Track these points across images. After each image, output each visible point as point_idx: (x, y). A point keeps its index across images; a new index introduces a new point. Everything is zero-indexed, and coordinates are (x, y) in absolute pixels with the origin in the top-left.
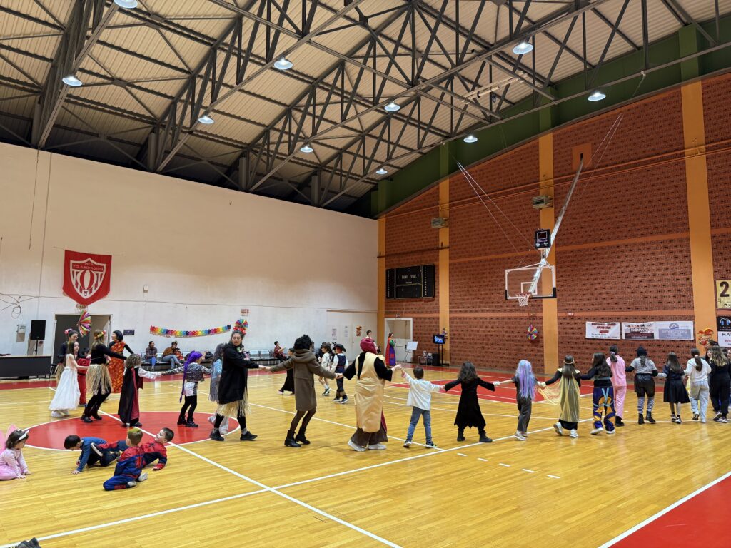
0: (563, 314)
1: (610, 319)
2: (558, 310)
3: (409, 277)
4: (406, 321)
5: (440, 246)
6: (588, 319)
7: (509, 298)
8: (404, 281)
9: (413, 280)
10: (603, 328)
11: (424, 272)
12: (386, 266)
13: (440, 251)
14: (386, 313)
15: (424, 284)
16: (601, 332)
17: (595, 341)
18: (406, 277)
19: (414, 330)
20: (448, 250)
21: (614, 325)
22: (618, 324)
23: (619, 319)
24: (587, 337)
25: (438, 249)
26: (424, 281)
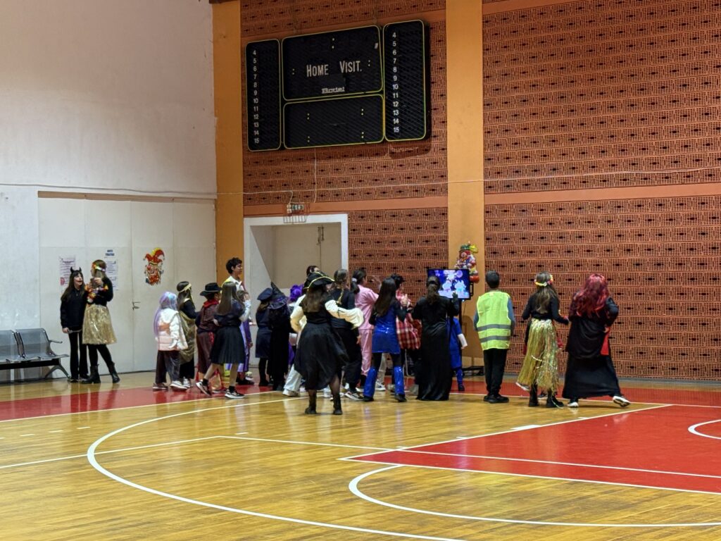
3: (334, 70)
8: (318, 83)
9: (349, 81)
11: (389, 48)
12: (245, 31)
14: (248, 200)
15: (389, 90)
18: (321, 70)
26: (389, 82)
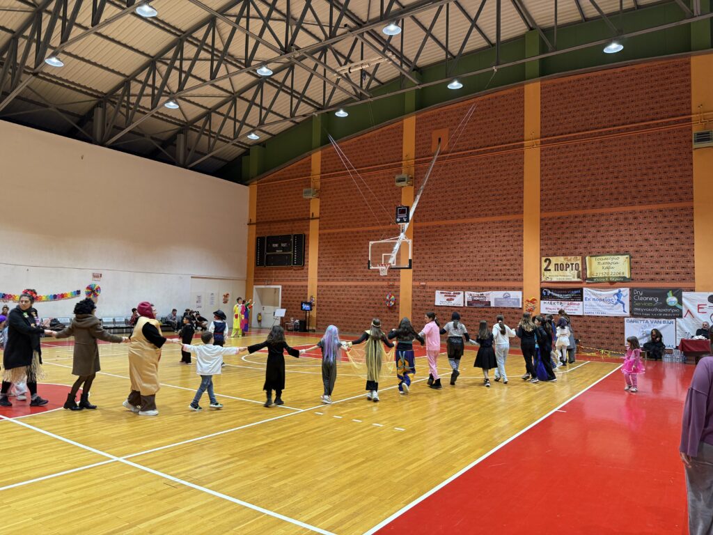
0: (417, 284)
1: (456, 288)
2: (414, 280)
3: (280, 245)
4: (275, 289)
5: (311, 216)
6: (437, 288)
7: (372, 268)
8: (275, 249)
9: (284, 249)
10: (449, 296)
11: (294, 241)
12: (257, 233)
13: (311, 222)
14: (255, 281)
15: (294, 252)
16: (448, 300)
17: (443, 308)
18: (276, 245)
19: (282, 297)
20: (318, 220)
21: (459, 293)
22: (462, 293)
23: (464, 289)
24: (436, 304)
25: (309, 219)
26: (294, 250)
